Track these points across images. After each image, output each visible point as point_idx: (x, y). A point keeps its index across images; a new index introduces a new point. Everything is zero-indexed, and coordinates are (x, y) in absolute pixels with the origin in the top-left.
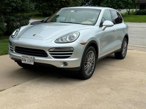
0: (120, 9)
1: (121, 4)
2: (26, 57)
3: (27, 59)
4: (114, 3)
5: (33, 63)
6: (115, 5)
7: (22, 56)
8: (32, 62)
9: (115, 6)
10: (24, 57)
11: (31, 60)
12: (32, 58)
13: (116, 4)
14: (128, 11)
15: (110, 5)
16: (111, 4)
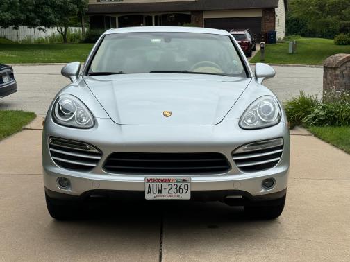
0: (43, 27)
1: (49, 14)
2: (162, 180)
3: (165, 185)
4: (30, 11)
5: (187, 196)
6: (33, 15)
7: (149, 180)
8: (185, 191)
9: (33, 19)
10: (154, 180)
11: (182, 187)
12: (184, 180)
13: (35, 12)
14: (62, 33)
15: (20, 15)
16: (22, 12)
